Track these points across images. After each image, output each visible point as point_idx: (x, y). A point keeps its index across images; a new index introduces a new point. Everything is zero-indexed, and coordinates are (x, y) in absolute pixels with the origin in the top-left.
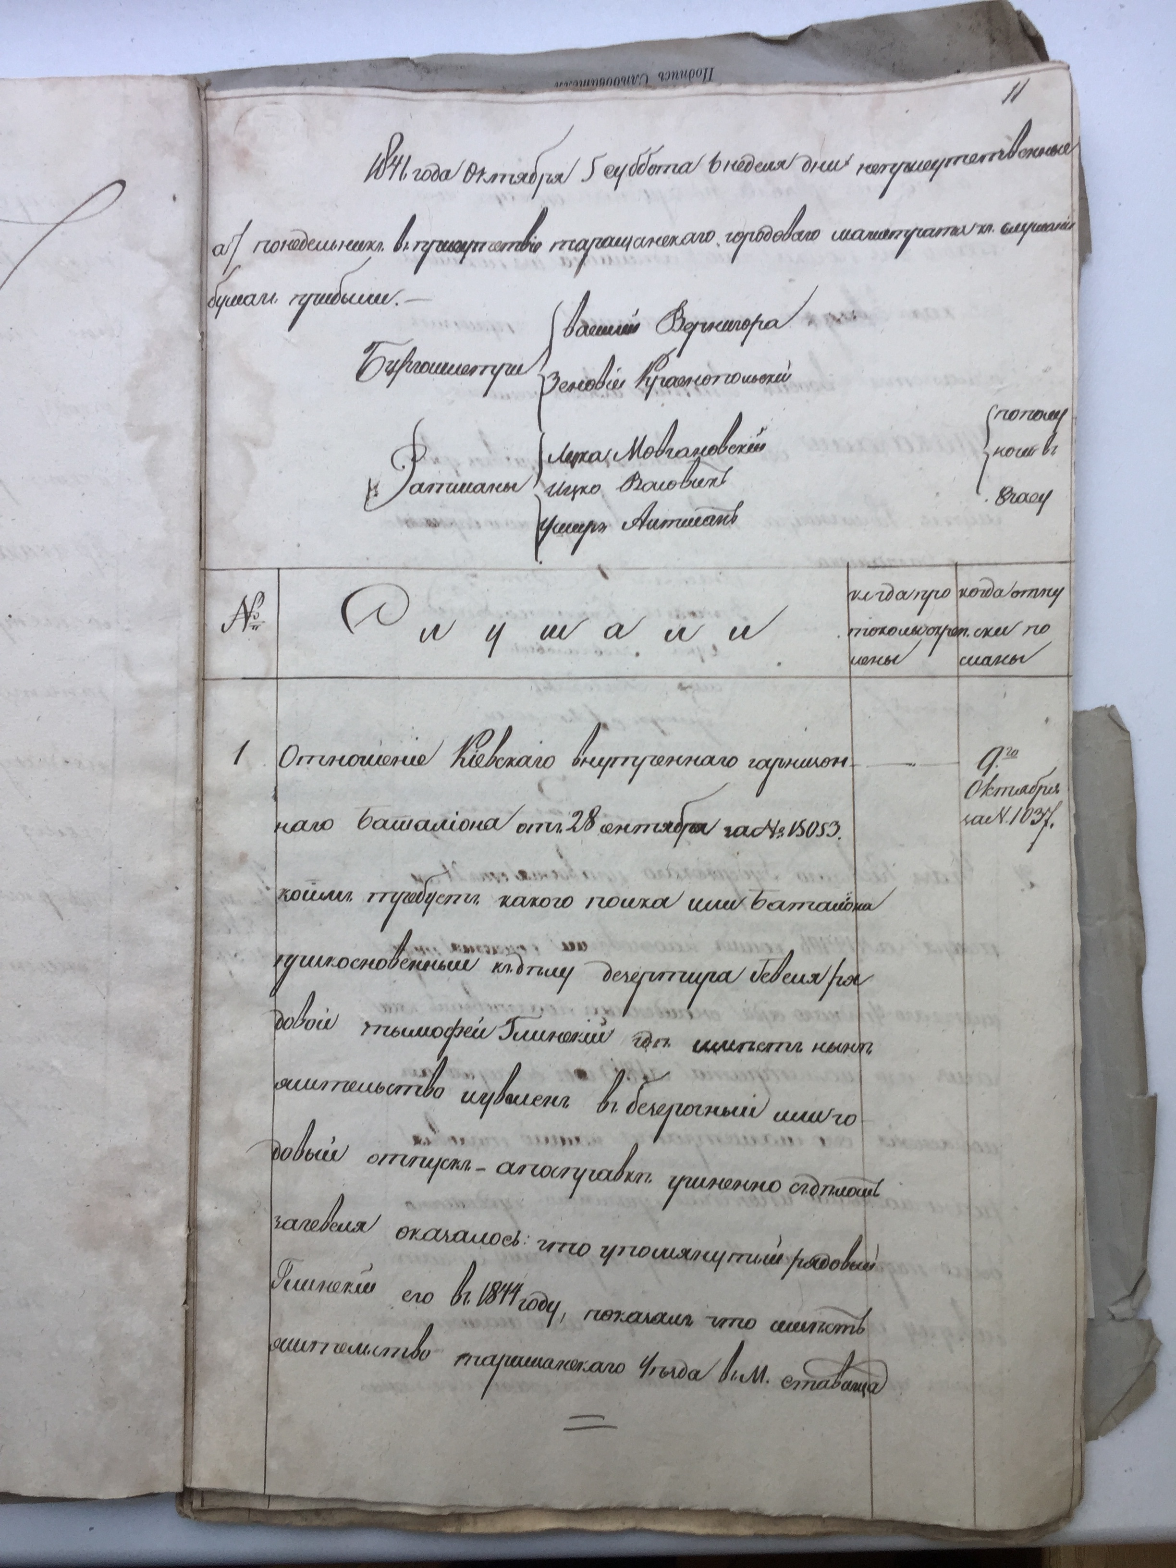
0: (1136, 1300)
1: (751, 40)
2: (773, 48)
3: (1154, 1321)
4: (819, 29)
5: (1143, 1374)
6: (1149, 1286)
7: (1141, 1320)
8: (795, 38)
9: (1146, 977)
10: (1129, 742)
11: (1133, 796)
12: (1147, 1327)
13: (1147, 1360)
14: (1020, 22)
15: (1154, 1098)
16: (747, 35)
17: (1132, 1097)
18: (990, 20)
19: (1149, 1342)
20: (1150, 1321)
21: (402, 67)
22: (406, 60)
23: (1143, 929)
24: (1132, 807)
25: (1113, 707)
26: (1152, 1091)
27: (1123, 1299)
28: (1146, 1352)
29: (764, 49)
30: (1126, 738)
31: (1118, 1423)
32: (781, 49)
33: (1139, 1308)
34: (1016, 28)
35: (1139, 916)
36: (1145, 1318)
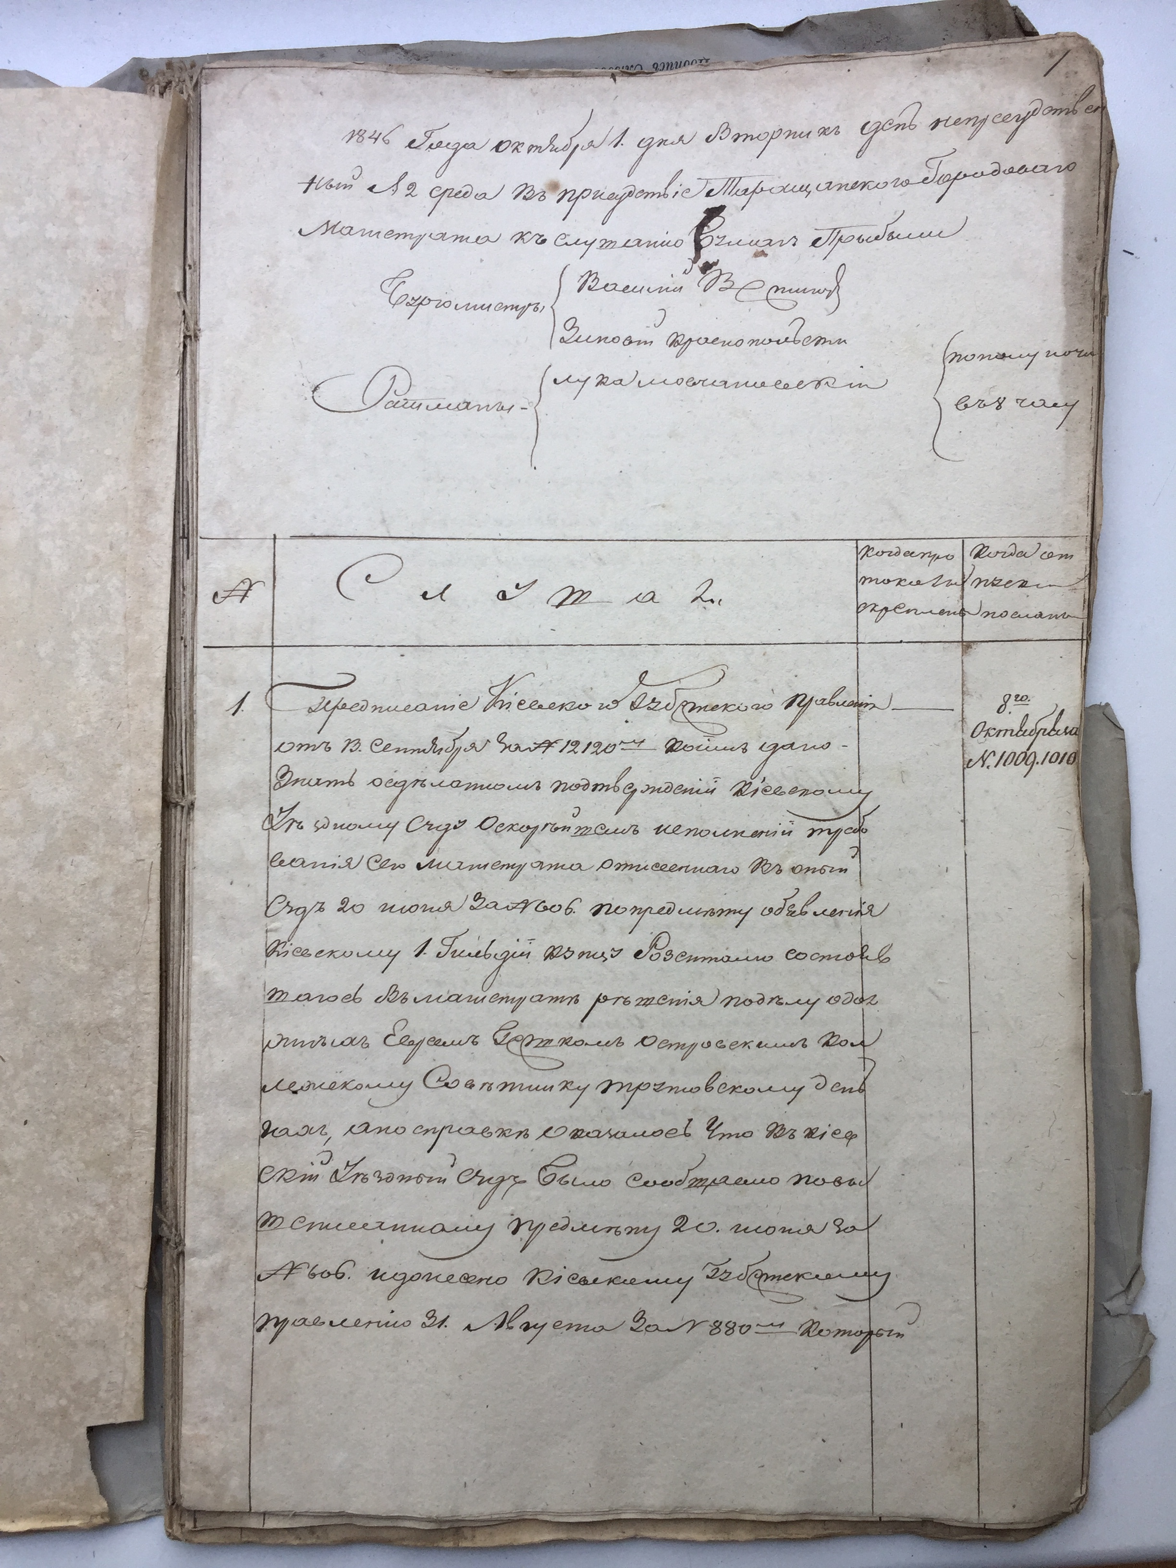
0: (1130, 1297)
1: (745, 31)
2: (768, 39)
3: (1149, 1316)
4: (814, 21)
5: (1138, 1369)
6: (1143, 1282)
7: (1136, 1315)
9: (1140, 973)
11: (1127, 792)
12: (1142, 1322)
13: (1141, 1356)
14: (1016, 17)
15: (1149, 1095)
16: (742, 26)
17: (1126, 1093)
18: (985, 14)
20: (1144, 1316)
21: (391, 54)
22: (396, 46)
23: (1137, 925)
24: (1127, 805)
25: (1107, 705)
26: (1146, 1089)
28: (1142, 1345)
29: (760, 40)
30: (1119, 736)
31: (1113, 1418)
34: (1012, 23)
35: (1133, 913)
36: (1141, 1313)
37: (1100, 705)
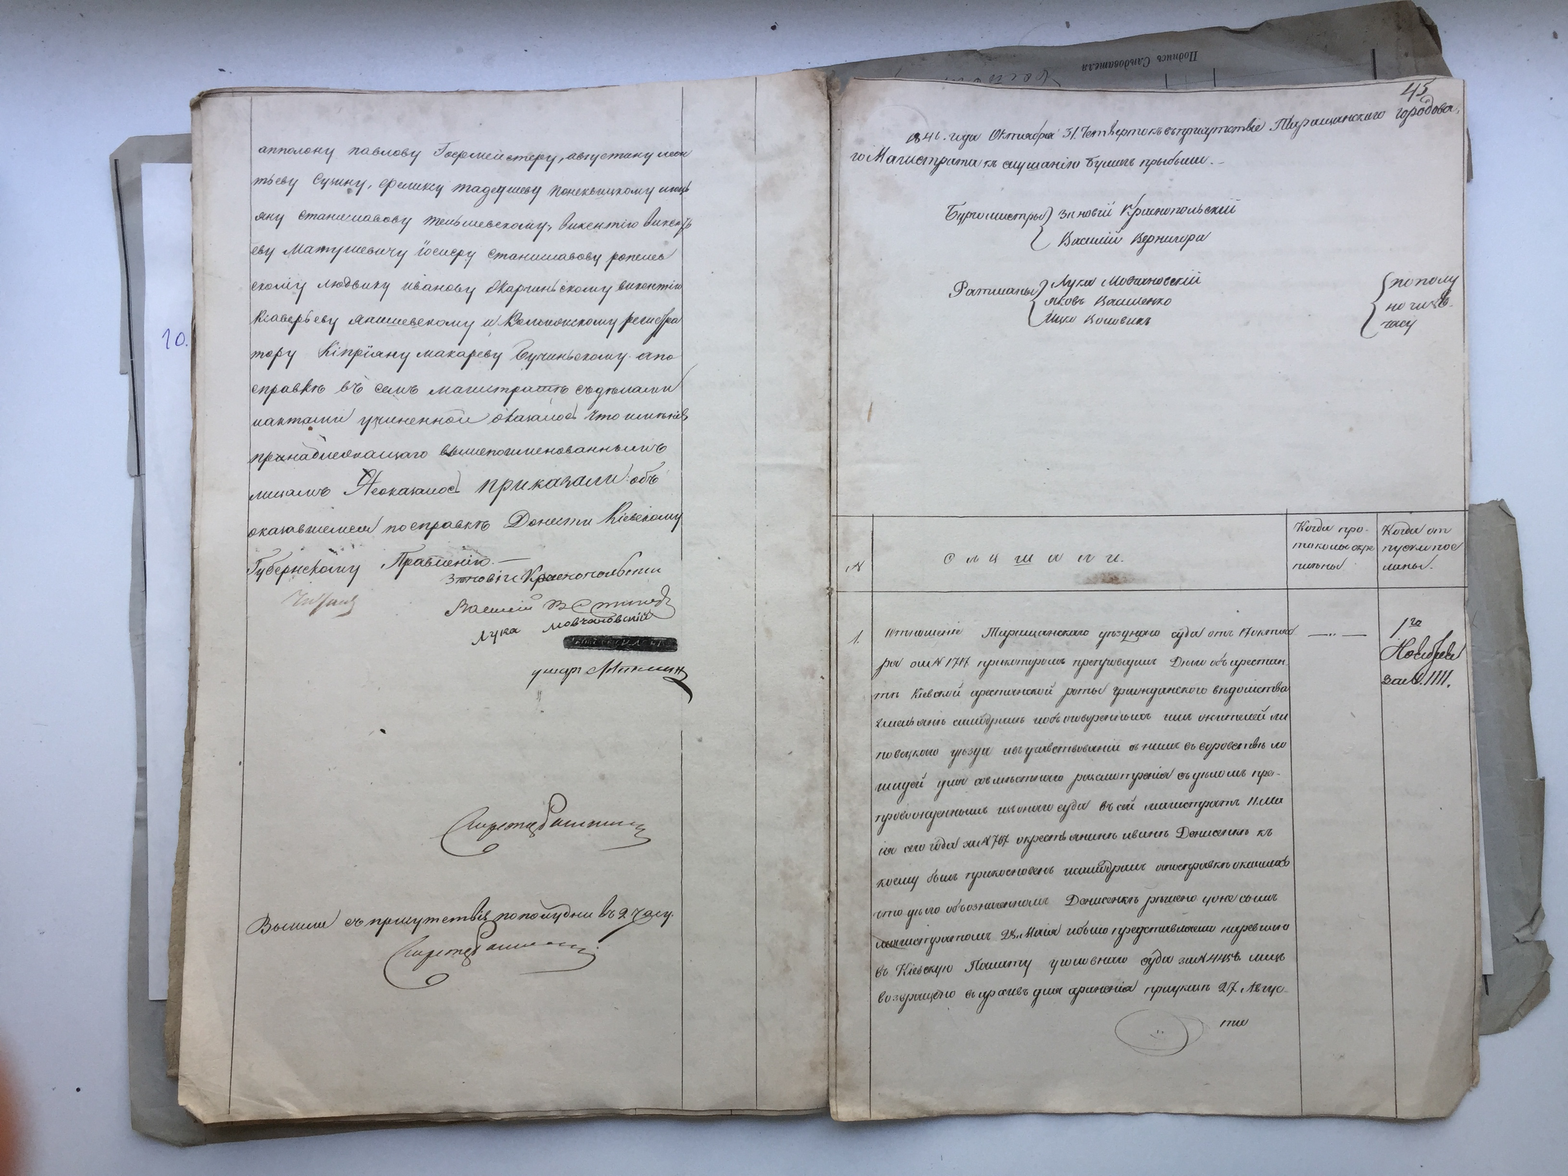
0: (1534, 927)
1: (1221, 32)
2: (1237, 36)
3: (1548, 943)
4: (1272, 22)
5: (1539, 981)
6: (1543, 916)
7: (1537, 941)
8: (1255, 29)
9: (1533, 695)
10: (1515, 525)
12: (1542, 945)
13: (1543, 971)
14: (1420, 14)
15: (1543, 780)
16: (1218, 28)
19: (1544, 958)
20: (1545, 941)
21: (971, 57)
22: (975, 51)
23: (1529, 659)
25: (1502, 500)
26: (1540, 776)
27: (1524, 927)
28: (1543, 963)
29: (1230, 37)
30: (1512, 523)
31: (1523, 1017)
32: (1244, 38)
33: (1536, 933)
34: (1416, 19)
36: (1541, 939)
37: (1496, 501)
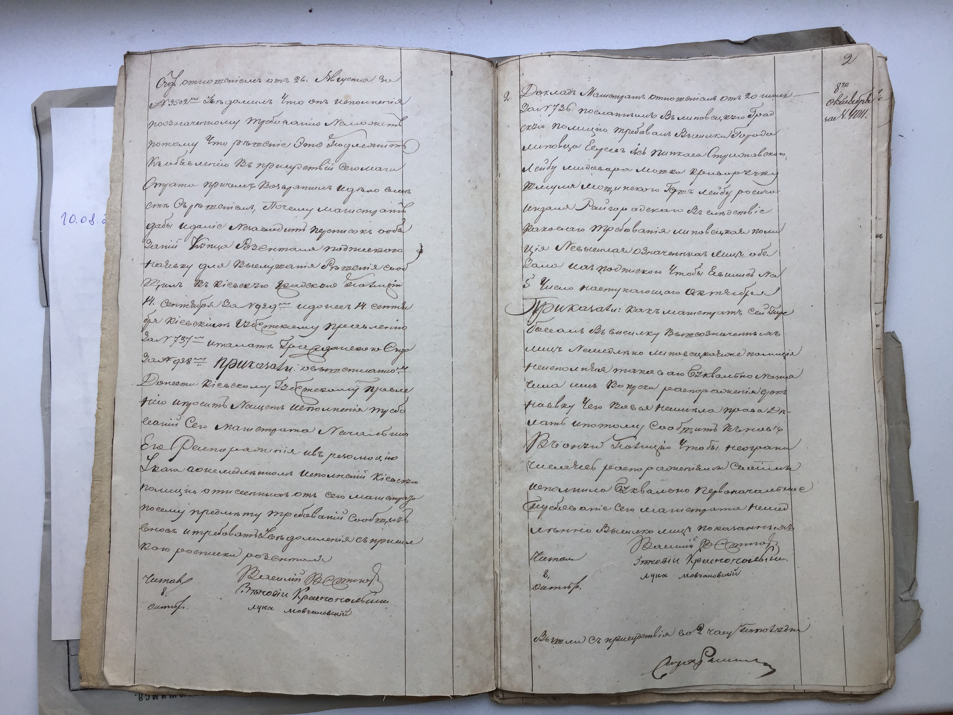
0: (911, 591)
1: (727, 43)
2: (736, 46)
3: (920, 602)
4: (757, 38)
5: (915, 624)
6: (917, 585)
7: (914, 600)
8: (746, 42)
9: (911, 449)
10: (901, 347)
11: (903, 372)
12: (916, 602)
13: (917, 618)
14: (846, 36)
15: (917, 502)
16: (725, 40)
17: (908, 502)
19: (918, 610)
20: (918, 601)
25: (893, 332)
26: (915, 500)
27: (905, 592)
28: (917, 614)
29: (733, 47)
30: (899, 346)
31: (905, 646)
32: (739, 46)
33: (912, 596)
34: (844, 38)
35: (907, 423)
36: (916, 599)
37: (890, 333)
